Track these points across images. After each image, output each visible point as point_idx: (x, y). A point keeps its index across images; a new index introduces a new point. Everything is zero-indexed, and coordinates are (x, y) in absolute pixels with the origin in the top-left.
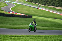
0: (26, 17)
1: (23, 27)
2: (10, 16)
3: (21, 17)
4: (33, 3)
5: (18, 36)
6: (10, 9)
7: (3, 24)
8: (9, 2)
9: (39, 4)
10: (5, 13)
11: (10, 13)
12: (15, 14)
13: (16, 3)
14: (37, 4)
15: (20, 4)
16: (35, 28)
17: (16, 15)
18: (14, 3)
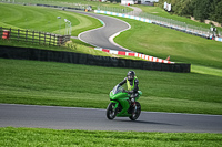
0: (166, 70)
1: (155, 103)
2: (112, 66)
3: (149, 69)
4: (192, 19)
5: (138, 135)
6: (111, 39)
8: (108, 13)
9: (216, 24)
10: (94, 54)
11: (111, 52)
12: (127, 56)
13: (132, 17)
14: (207, 22)
15: (147, 21)
16: (132, 103)
17: (133, 61)
18: (126, 16)
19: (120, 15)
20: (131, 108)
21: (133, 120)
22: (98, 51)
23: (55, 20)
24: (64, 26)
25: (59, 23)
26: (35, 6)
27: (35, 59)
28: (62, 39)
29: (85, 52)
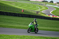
6: (51, 12)
7: (43, 26)
8: (50, 5)
11: (51, 16)
12: (55, 17)
13: (56, 7)
18: (55, 6)
19: (53, 6)
20: (35, 30)
21: (36, 33)
22: (47, 16)
23: (36, 7)
24: (38, 9)
25: (37, 8)
26: (30, 3)
27: (30, 17)
28: (38, 12)
29: (44, 16)
